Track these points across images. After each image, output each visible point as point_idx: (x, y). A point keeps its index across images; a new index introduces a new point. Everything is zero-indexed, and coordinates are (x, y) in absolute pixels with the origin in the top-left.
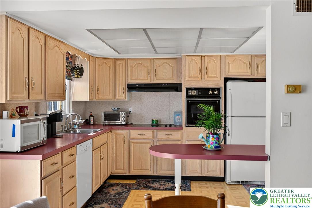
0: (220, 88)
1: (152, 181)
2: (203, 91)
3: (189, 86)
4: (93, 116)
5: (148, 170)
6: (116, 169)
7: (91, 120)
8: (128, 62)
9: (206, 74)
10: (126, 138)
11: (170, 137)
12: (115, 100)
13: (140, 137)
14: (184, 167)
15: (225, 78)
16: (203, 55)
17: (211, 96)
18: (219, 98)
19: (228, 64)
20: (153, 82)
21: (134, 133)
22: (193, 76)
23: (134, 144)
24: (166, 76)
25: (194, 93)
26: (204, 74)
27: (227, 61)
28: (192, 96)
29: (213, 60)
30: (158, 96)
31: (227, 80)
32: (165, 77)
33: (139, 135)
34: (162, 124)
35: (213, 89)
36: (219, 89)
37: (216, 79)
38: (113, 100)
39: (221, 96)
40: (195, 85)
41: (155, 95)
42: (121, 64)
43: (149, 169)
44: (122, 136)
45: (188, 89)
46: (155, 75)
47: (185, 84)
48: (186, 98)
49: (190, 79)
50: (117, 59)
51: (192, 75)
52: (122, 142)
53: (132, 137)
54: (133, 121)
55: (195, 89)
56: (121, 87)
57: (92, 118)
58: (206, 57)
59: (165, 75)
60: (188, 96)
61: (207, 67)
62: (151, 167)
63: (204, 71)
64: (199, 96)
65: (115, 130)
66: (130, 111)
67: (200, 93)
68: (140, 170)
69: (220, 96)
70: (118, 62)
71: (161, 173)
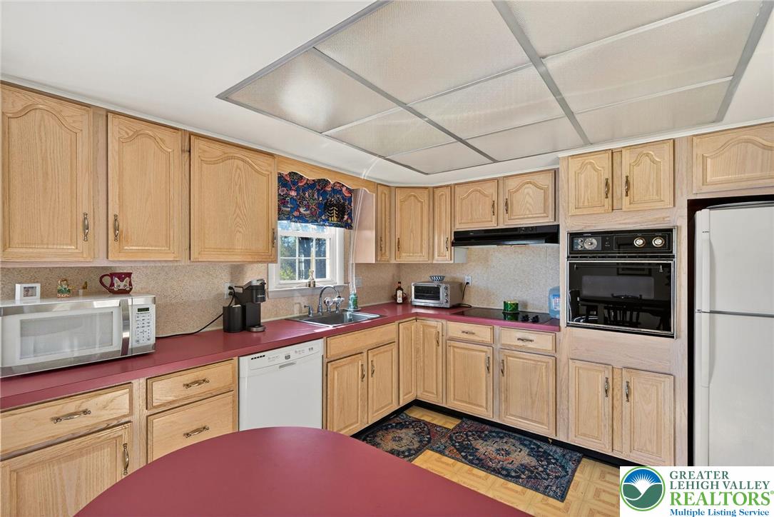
0: (671, 230)
1: (491, 432)
2: (617, 241)
3: (575, 229)
4: (402, 290)
5: (481, 406)
6: (425, 391)
7: (398, 295)
8: (434, 192)
9: (627, 195)
10: (441, 334)
11: (530, 345)
12: (434, 262)
13: (465, 336)
14: (564, 420)
15: (688, 200)
16: (616, 149)
17: (640, 253)
18: (669, 257)
19: (700, 160)
20: (501, 226)
21: (456, 328)
22: (586, 204)
23: (456, 349)
24: (530, 211)
25: (591, 244)
26: (620, 196)
27: (698, 151)
28: (585, 253)
29: (647, 155)
30: (521, 254)
31: (695, 206)
32: (528, 212)
33: (463, 332)
34: (529, 310)
35: (648, 234)
36: (667, 234)
37: (659, 205)
38: (429, 262)
39: (674, 252)
40: (595, 226)
41: (515, 252)
42: (444, 197)
43: (484, 405)
44: (433, 331)
45: (573, 236)
46: (505, 212)
47: (568, 225)
48: (568, 257)
49: (578, 212)
50: (437, 187)
51: (584, 203)
52: (435, 342)
53: (451, 334)
54: (473, 300)
55: (594, 234)
56: (443, 238)
57: (399, 293)
58: (626, 153)
59: (528, 209)
60: (573, 252)
61: (627, 177)
62: (487, 403)
63: (619, 188)
64: (603, 251)
65: (423, 318)
66: (468, 283)
67: (607, 245)
68: (466, 402)
69: (672, 252)
70: (438, 192)
71: (508, 420)
